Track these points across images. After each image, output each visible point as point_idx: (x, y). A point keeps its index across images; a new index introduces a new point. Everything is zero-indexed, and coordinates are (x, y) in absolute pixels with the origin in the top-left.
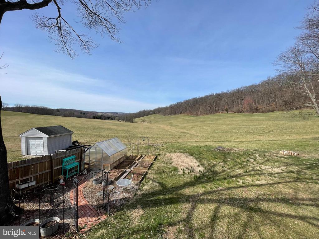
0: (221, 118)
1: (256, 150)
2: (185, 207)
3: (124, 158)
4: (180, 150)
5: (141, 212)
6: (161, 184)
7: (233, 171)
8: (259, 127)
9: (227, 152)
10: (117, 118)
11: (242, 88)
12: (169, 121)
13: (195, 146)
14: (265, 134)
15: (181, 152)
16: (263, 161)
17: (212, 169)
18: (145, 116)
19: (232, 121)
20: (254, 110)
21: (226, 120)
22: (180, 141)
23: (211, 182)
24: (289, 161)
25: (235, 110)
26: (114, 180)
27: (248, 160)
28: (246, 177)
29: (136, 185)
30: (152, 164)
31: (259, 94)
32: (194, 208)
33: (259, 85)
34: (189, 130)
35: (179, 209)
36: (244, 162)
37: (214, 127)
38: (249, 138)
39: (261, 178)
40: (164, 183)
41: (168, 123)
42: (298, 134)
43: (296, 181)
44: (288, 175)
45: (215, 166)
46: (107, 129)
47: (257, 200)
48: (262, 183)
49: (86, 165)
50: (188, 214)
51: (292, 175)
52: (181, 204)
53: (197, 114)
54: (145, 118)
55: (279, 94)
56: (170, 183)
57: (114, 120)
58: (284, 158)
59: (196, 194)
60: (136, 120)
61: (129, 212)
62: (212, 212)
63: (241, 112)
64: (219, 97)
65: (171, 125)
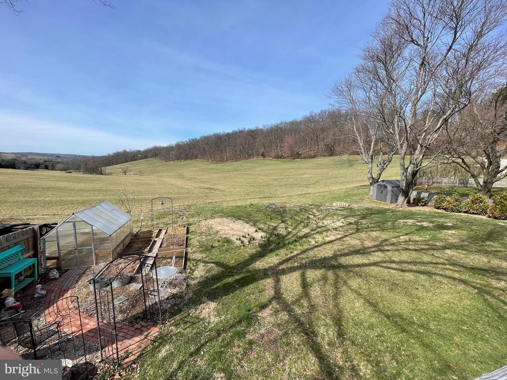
0: (257, 165)
1: (311, 205)
2: (268, 283)
3: (130, 238)
4: (219, 214)
5: (213, 305)
6: (217, 264)
7: (299, 231)
8: (304, 176)
9: (281, 210)
10: (59, 166)
11: (281, 123)
12: (177, 171)
13: (237, 207)
14: (312, 186)
15: (221, 217)
16: (322, 216)
17: (276, 232)
18: (127, 161)
19: (271, 170)
20: (296, 156)
21: (264, 168)
22: (210, 201)
23: (282, 248)
24: (344, 213)
25: (273, 154)
26: (136, 273)
27: (308, 217)
28: (315, 235)
29: (181, 273)
30: (187, 238)
31: (302, 134)
32: (277, 281)
33: (301, 122)
34: (216, 184)
35: (261, 287)
36: (305, 219)
37: (248, 178)
38: (296, 191)
39: (328, 234)
40: (222, 261)
41: (176, 174)
42: (342, 183)
43: (358, 232)
44: (349, 227)
45: (275, 228)
46: (48, 188)
47: (335, 257)
48: (331, 239)
49: (48, 261)
50: (274, 290)
51: (352, 226)
52: (261, 282)
53: (222, 160)
54: (129, 166)
55: (321, 136)
56: (231, 259)
57: (53, 169)
58: (339, 210)
59: (272, 265)
60: (108, 169)
61: (194, 311)
62: (299, 280)
63: (281, 158)
64: (253, 134)
65: (182, 177)
